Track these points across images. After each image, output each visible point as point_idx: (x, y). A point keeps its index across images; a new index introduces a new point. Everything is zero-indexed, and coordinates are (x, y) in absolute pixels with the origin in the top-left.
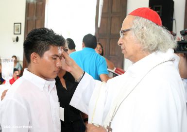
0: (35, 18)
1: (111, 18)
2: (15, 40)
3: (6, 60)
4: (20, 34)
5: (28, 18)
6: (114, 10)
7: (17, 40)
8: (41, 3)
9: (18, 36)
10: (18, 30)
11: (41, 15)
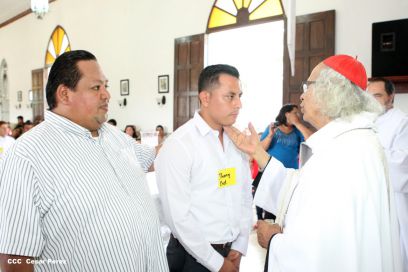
0: (189, 66)
1: (309, 59)
2: (161, 101)
3: (148, 134)
4: (168, 92)
5: (180, 67)
6: (314, 44)
7: (164, 101)
8: (197, 43)
9: (165, 95)
10: (164, 86)
11: (199, 61)
